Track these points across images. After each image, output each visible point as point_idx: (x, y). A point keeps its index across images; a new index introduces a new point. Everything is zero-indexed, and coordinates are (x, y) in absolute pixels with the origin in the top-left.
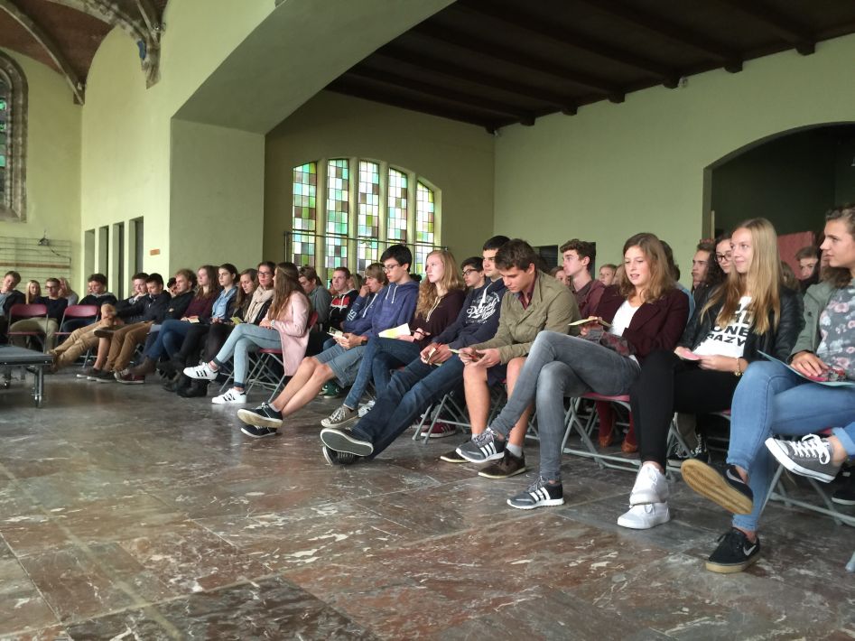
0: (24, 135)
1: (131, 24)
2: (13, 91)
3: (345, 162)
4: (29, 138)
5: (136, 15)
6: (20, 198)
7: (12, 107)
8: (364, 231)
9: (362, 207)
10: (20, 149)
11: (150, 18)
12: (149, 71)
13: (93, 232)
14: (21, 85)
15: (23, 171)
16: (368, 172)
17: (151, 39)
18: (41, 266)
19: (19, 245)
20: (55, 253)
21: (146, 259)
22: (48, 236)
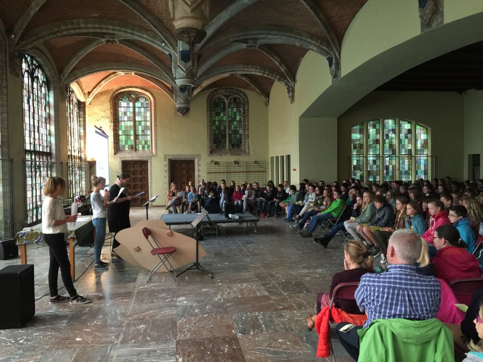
0: (248, 121)
1: (284, 82)
2: (244, 103)
3: (377, 121)
4: (250, 122)
5: (285, 78)
6: (247, 146)
7: (244, 110)
8: (387, 152)
9: (387, 141)
10: (247, 127)
11: (290, 79)
12: (291, 99)
13: (273, 158)
14: (247, 102)
15: (248, 135)
16: (390, 123)
17: (291, 86)
18: (255, 172)
19: (247, 164)
20: (260, 166)
21: (292, 172)
22: (257, 160)
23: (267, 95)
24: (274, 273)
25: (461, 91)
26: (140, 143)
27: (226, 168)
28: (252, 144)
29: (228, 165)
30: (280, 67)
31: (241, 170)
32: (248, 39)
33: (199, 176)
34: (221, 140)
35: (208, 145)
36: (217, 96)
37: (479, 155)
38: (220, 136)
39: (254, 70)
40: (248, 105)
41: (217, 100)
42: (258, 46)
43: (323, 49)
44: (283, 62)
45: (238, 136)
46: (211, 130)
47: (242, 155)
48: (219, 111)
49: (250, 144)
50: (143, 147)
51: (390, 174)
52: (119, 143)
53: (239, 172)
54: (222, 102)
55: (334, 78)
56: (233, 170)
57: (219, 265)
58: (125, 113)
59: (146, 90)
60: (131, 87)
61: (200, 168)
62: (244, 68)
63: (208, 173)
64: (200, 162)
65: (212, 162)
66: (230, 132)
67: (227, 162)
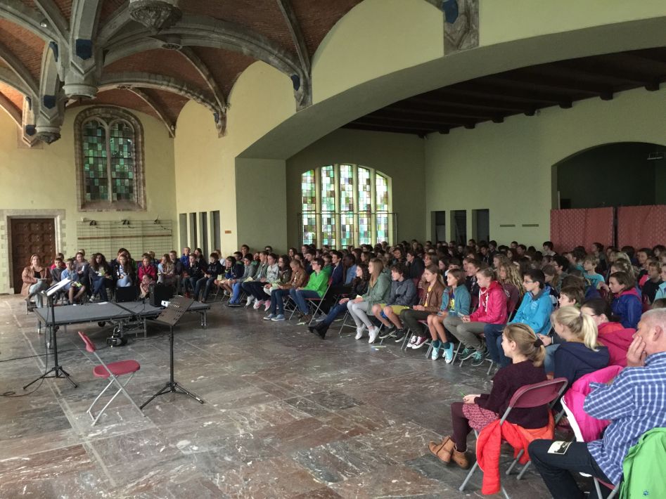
0: (143, 160)
1: (210, 104)
2: (135, 133)
3: (331, 167)
4: (146, 162)
5: (213, 100)
6: (142, 197)
7: (135, 143)
8: (344, 208)
9: (343, 193)
10: (141, 168)
11: (221, 101)
12: (221, 129)
13: (185, 214)
14: (140, 130)
15: (144, 180)
16: (346, 171)
17: (221, 112)
18: (156, 236)
19: (144, 225)
20: (163, 228)
21: (223, 236)
22: (159, 218)
23: (173, 123)
24: (286, 382)
25: (422, 134)
27: (109, 230)
28: (150, 194)
29: (113, 226)
30: (208, 83)
31: (134, 232)
32: (167, 35)
33: (64, 244)
34: (98, 187)
35: (77, 195)
36: (93, 118)
37: (444, 212)
38: (97, 180)
39: (165, 83)
40: (142, 135)
41: (91, 126)
42: (181, 47)
43: (287, 63)
44: (212, 75)
45: (127, 181)
46: (82, 170)
47: (134, 211)
48: (95, 142)
49: (147, 193)
51: (348, 237)
53: (131, 237)
54: (100, 128)
55: (301, 104)
56: (121, 234)
57: (193, 381)
61: (65, 231)
62: (149, 77)
63: (79, 239)
64: (64, 222)
65: (85, 221)
66: (114, 175)
67: (111, 221)
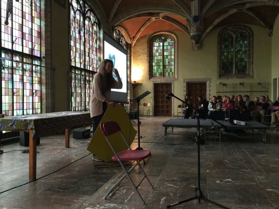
4: (254, 51)
6: (251, 70)
14: (252, 35)
15: (253, 62)
19: (251, 85)
22: (261, 82)
26: (167, 71)
27: (232, 88)
29: (235, 86)
33: (210, 95)
34: (228, 67)
35: (217, 71)
36: (227, 32)
38: (228, 64)
41: (226, 36)
45: (243, 63)
46: (220, 59)
47: (247, 78)
48: (228, 44)
49: (254, 69)
50: (169, 74)
52: (152, 71)
53: (244, 92)
54: (231, 37)
58: (157, 51)
59: (172, 33)
60: (161, 31)
61: (210, 88)
63: (217, 92)
64: (210, 84)
65: (220, 83)
66: (237, 60)
67: (233, 84)
